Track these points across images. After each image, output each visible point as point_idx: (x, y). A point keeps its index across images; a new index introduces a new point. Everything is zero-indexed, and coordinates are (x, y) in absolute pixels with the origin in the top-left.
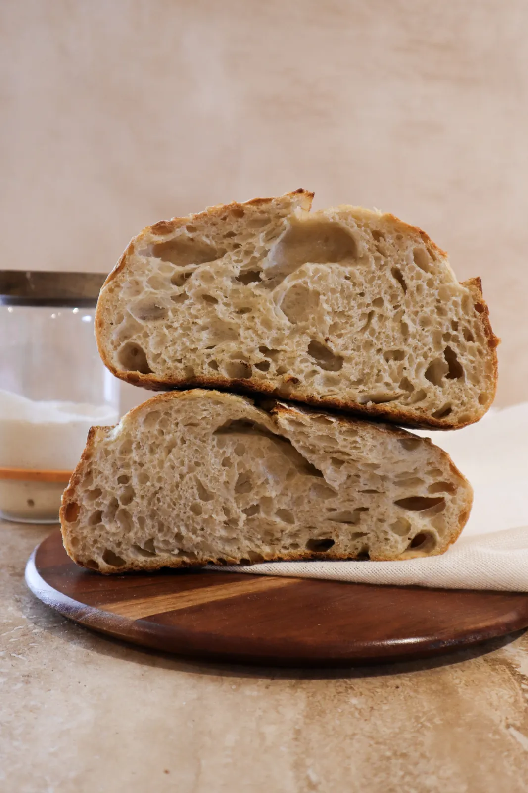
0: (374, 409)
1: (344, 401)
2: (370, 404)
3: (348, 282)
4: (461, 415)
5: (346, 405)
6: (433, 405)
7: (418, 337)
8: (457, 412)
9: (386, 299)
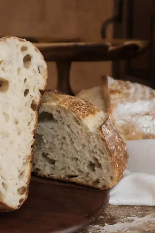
0: (68, 180)
1: (57, 177)
2: (67, 178)
3: (52, 130)
4: (103, 184)
5: (58, 178)
6: (91, 180)
7: (81, 152)
8: (101, 183)
9: (67, 137)
